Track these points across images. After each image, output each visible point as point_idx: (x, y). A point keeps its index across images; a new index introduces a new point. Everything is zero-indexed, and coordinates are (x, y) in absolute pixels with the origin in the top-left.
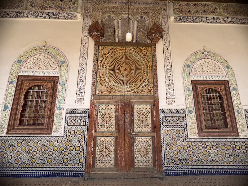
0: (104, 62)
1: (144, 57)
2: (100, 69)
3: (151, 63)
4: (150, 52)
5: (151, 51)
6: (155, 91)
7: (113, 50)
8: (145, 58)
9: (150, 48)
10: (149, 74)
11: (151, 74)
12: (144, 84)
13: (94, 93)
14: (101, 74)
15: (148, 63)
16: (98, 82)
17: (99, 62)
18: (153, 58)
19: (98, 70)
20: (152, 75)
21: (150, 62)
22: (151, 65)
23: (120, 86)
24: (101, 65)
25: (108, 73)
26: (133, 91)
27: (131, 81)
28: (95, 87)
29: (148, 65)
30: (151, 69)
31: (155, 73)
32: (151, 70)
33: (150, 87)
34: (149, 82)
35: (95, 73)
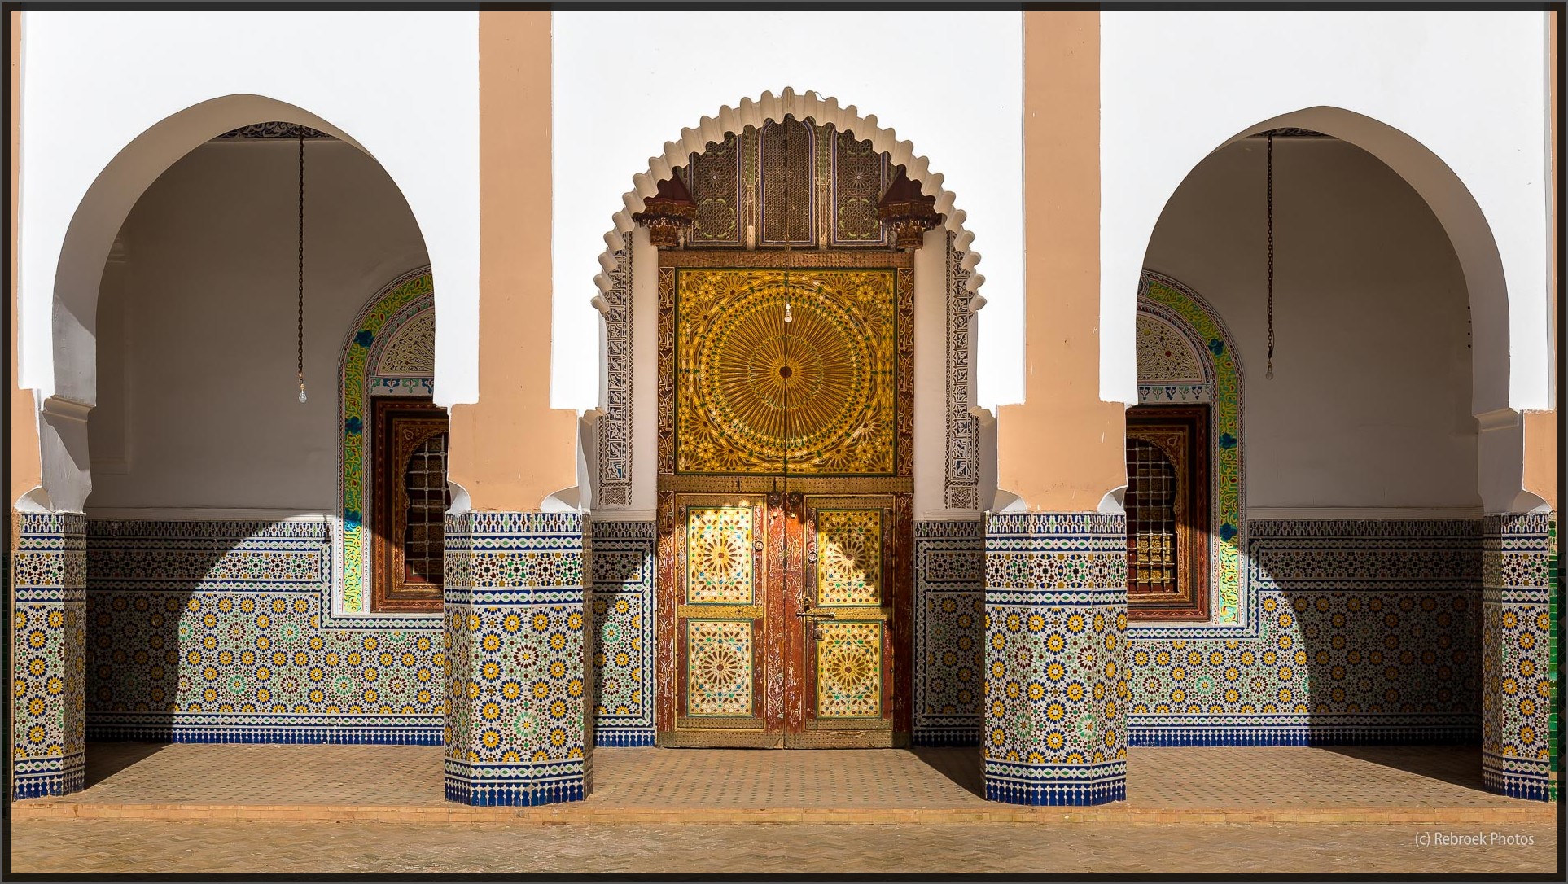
0: (702, 340)
1: (861, 315)
2: (688, 371)
3: (892, 345)
4: (888, 293)
5: (892, 290)
6: (902, 460)
7: (735, 287)
8: (865, 320)
9: (888, 277)
10: (880, 391)
11: (888, 391)
12: (860, 430)
13: (670, 467)
14: (691, 390)
15: (879, 344)
16: (683, 424)
17: (682, 340)
18: (900, 323)
19: (680, 376)
20: (892, 394)
21: (888, 340)
22: (888, 353)
23: (765, 438)
24: (692, 352)
25: (717, 384)
26: (816, 461)
27: (808, 420)
28: (672, 445)
29: (879, 354)
30: (888, 367)
31: (905, 385)
32: (891, 372)
33: (884, 444)
34: (879, 423)
35: (667, 389)
